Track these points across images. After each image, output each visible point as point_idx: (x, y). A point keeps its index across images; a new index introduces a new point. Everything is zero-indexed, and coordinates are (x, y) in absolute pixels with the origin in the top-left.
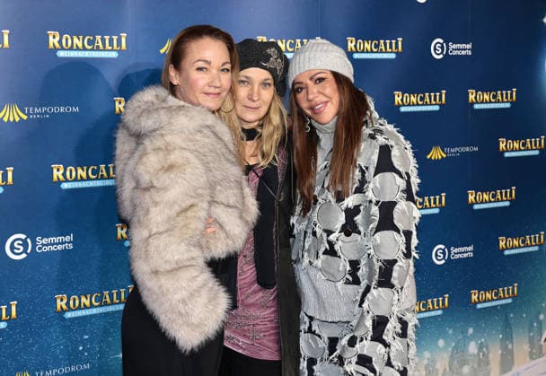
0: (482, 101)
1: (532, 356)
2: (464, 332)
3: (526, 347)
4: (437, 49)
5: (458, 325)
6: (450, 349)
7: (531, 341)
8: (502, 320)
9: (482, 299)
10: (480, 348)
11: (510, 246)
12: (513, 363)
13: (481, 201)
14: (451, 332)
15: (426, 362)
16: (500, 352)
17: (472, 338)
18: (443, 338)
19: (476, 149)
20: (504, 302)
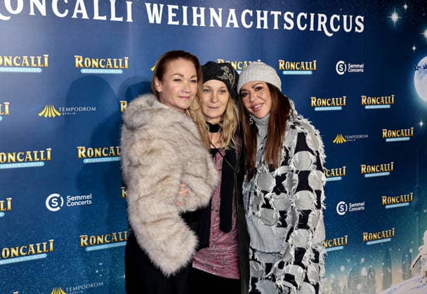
0: (371, 103)
1: (404, 278)
2: (358, 261)
3: (401, 271)
4: (340, 68)
5: (354, 256)
6: (349, 273)
7: (404, 267)
8: (384, 253)
9: (370, 238)
10: (369, 271)
11: (390, 203)
12: (391, 283)
13: (370, 172)
14: (349, 261)
15: (332, 281)
16: (382, 275)
17: (363, 265)
18: (344, 265)
19: (367, 136)
20: (385, 240)
